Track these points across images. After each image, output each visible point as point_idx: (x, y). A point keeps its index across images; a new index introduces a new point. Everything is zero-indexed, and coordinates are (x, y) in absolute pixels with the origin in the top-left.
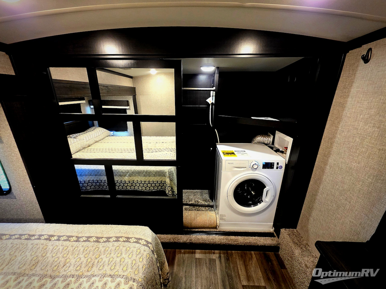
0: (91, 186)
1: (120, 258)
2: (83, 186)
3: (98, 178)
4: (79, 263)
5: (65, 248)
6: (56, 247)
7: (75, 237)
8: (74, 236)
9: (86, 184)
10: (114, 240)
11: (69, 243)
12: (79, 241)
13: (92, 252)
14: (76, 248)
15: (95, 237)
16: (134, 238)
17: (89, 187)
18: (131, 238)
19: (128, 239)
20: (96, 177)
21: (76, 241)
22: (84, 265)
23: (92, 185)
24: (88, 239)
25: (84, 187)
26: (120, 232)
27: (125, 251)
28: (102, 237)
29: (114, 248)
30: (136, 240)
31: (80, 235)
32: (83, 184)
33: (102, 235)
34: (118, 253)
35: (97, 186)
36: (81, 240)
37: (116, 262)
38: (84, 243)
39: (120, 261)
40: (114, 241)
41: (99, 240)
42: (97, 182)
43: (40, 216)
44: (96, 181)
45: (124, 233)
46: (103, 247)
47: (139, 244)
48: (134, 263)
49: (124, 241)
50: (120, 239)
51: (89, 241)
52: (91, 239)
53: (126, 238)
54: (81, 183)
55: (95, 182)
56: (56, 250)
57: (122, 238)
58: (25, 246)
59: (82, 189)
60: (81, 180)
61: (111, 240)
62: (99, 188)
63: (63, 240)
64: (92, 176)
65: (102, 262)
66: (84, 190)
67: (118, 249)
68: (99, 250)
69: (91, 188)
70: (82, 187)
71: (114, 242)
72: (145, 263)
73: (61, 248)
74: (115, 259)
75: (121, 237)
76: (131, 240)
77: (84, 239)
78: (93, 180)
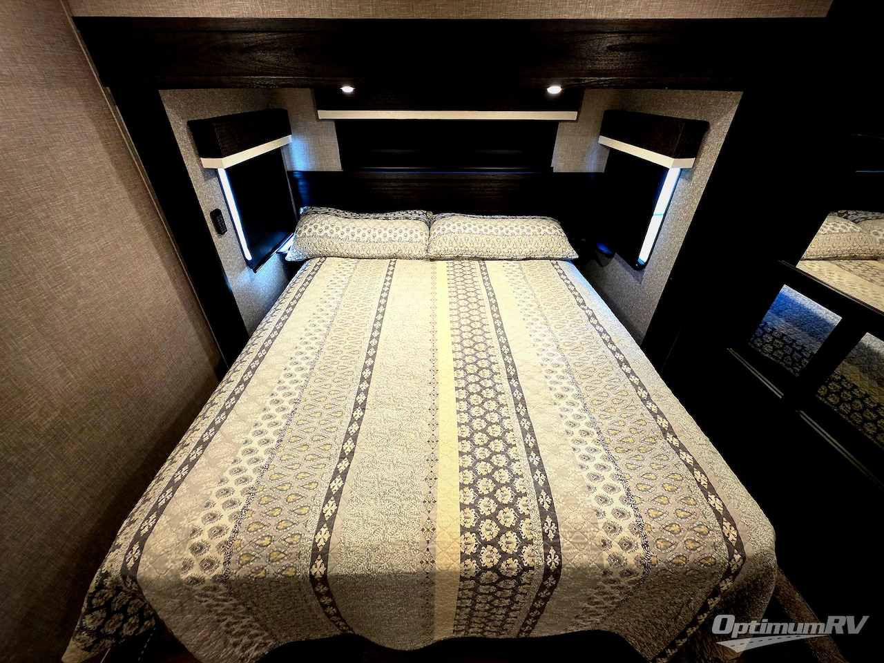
0: (777, 349)
1: (664, 491)
2: (761, 337)
3: (811, 342)
4: (618, 428)
5: (624, 393)
6: (617, 380)
7: (646, 393)
8: (646, 391)
9: (770, 338)
10: (688, 461)
11: (633, 393)
12: (645, 404)
13: (643, 435)
14: (633, 408)
15: (669, 423)
16: (723, 504)
17: (772, 347)
18: (717, 496)
19: (708, 489)
20: (810, 338)
21: (643, 400)
22: (620, 436)
23: (782, 349)
24: (657, 414)
25: (763, 340)
26: (710, 463)
27: (682, 497)
28: (676, 437)
29: (675, 470)
30: (721, 512)
31: (653, 398)
32: (765, 332)
33: (681, 434)
34: (670, 485)
35: (792, 359)
36: (650, 405)
37: (653, 489)
38: (648, 412)
39: (660, 497)
40: (685, 462)
41: (668, 433)
42: (800, 352)
43: (643, 330)
44: (798, 348)
45: (715, 475)
46: (663, 448)
47: (718, 524)
48: (672, 529)
49: (699, 483)
50: (697, 473)
51: (656, 418)
52: (661, 419)
53: (709, 483)
54: (762, 328)
55: (794, 349)
56: (614, 384)
57: (703, 475)
58: (597, 348)
59: (753, 342)
60: (769, 323)
61: (684, 455)
62: (791, 367)
63: (632, 380)
64: (800, 331)
65: (639, 463)
66: (756, 346)
67: (676, 480)
68: (654, 446)
69: (771, 354)
70: (756, 337)
71: (682, 463)
72: (691, 560)
73: (621, 388)
74: (657, 483)
75: (702, 472)
76: (713, 497)
77: (654, 409)
78: (794, 341)
